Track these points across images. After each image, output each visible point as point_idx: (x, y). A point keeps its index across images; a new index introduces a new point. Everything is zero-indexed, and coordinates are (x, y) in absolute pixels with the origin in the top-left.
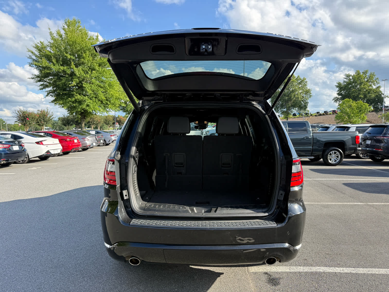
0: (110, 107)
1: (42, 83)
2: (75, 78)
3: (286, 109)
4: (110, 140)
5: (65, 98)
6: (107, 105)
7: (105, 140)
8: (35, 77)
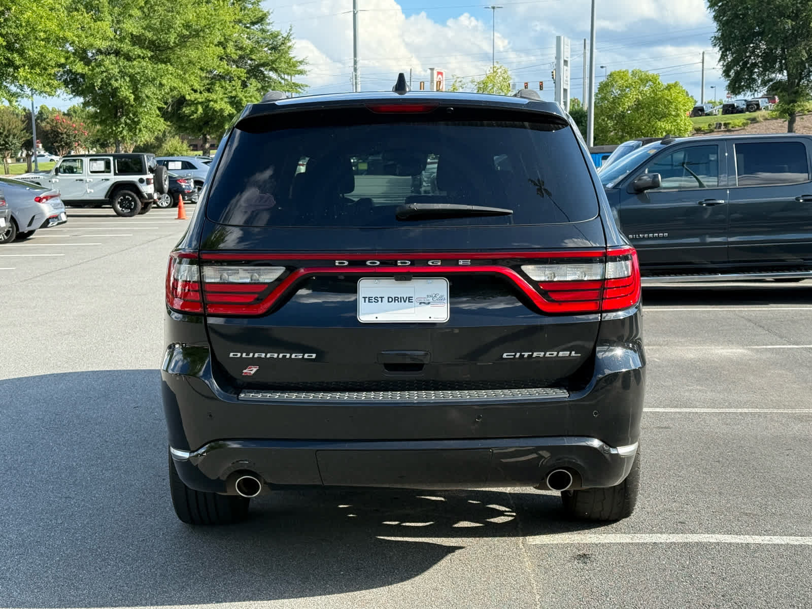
0: (26, 77)
3: (785, 72)
4: (34, 217)
6: (11, 70)
7: (13, 220)
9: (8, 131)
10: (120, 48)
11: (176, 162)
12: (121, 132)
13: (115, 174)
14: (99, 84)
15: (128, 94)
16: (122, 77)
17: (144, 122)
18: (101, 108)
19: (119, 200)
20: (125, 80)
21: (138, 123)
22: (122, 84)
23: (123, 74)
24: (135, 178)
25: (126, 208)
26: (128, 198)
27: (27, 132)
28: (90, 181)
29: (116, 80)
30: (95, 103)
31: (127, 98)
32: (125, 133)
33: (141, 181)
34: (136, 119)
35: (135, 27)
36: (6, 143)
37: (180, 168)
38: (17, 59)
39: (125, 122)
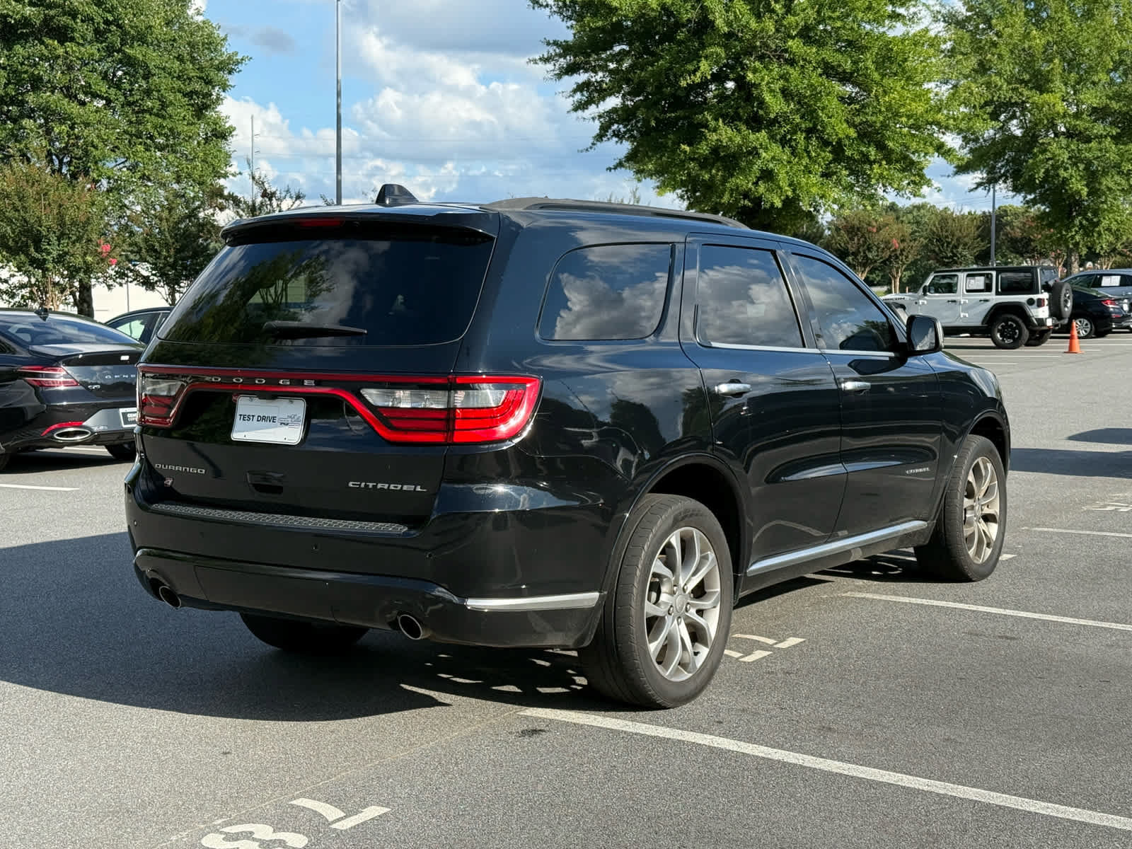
1: (582, 77)
2: (710, 45)
5: (670, 143)
8: (556, 55)
9: (958, 240)
10: (1075, 125)
11: (1113, 277)
12: (1073, 237)
13: (997, 293)
14: (1041, 174)
15: (1080, 187)
16: (1075, 164)
17: (1105, 223)
18: (1051, 205)
19: (1000, 328)
20: (1078, 167)
21: (1098, 224)
22: (1073, 174)
23: (1075, 160)
24: (1022, 298)
25: (1009, 338)
26: (1011, 325)
27: (982, 241)
28: (965, 303)
29: (1066, 169)
30: (1042, 199)
31: (1078, 192)
32: (1077, 238)
33: (1031, 302)
34: (1095, 220)
35: (1096, 97)
36: (955, 255)
37: (1118, 284)
38: (873, 153)
39: (1081, 223)
